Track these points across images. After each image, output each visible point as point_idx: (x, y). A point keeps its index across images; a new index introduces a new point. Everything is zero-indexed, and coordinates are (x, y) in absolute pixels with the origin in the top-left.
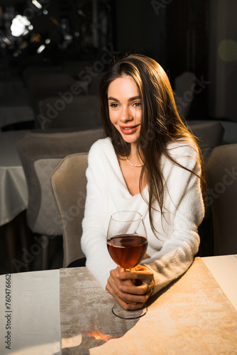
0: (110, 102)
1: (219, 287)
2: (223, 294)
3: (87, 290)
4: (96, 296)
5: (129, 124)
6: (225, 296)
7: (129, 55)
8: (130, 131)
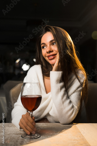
5: (51, 54)
8: (52, 57)
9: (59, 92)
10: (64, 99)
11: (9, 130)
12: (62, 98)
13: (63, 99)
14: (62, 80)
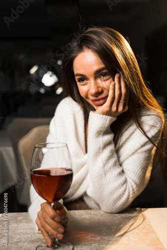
0: (77, 78)
1: (154, 233)
2: (158, 239)
3: (20, 231)
4: (26, 236)
6: (159, 241)
7: (87, 29)
9: (99, 152)
10: (109, 167)
11: (18, 232)
12: (104, 165)
13: (106, 166)
14: (110, 131)
